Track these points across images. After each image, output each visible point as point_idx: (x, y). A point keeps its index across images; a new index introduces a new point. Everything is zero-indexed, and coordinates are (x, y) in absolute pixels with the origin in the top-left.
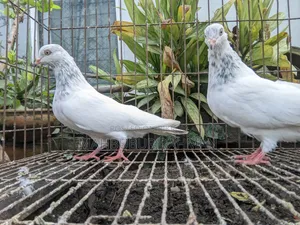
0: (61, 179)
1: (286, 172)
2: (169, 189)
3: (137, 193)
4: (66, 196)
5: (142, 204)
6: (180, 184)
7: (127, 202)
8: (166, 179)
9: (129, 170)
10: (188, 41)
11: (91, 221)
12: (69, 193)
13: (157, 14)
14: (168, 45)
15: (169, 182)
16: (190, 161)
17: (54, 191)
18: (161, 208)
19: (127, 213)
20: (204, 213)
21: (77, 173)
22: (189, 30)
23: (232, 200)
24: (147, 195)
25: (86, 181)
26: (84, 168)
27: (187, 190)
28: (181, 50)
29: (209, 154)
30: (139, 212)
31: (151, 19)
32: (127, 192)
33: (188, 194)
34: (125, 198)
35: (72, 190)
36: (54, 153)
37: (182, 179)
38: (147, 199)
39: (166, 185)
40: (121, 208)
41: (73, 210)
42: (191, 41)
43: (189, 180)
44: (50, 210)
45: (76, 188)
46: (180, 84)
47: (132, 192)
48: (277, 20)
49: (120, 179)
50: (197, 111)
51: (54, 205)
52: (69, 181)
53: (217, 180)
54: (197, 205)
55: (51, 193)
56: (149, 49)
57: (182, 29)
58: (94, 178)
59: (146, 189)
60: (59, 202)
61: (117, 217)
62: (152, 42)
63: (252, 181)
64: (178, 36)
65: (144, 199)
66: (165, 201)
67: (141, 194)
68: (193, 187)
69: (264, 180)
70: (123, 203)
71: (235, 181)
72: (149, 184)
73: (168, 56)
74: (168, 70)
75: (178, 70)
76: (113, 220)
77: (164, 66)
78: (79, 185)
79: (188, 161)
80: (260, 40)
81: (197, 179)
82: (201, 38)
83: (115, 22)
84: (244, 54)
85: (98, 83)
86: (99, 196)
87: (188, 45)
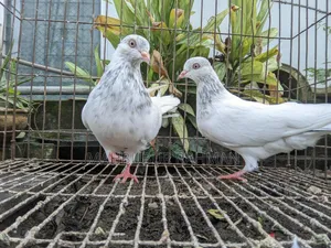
0: (27, 191)
1: (262, 192)
2: (146, 205)
3: (112, 209)
4: (33, 210)
5: (116, 221)
6: (157, 201)
7: (100, 219)
8: (143, 195)
9: (105, 183)
10: (179, 47)
11: (61, 238)
12: (36, 208)
13: (147, 15)
14: (157, 49)
15: (146, 199)
17: (20, 204)
18: (136, 225)
19: (100, 230)
20: (181, 231)
21: (46, 185)
22: (181, 36)
23: (206, 218)
24: (122, 211)
25: (55, 195)
26: (53, 181)
27: (164, 207)
28: (171, 56)
29: (190, 169)
30: (113, 229)
31: (140, 19)
32: (102, 208)
33: (164, 212)
34: (99, 215)
35: (39, 205)
36: (18, 161)
37: (161, 196)
38: (122, 216)
39: (143, 201)
40: (94, 225)
41: (41, 225)
42: (181, 49)
43: (167, 197)
44: (15, 225)
45: (44, 202)
46: (167, 93)
47: (106, 208)
48: (268, 38)
49: (93, 194)
50: (182, 121)
51: (20, 219)
52: (37, 194)
53: (195, 198)
54: (174, 222)
55: (16, 207)
57: (173, 34)
58: (65, 192)
59: (121, 205)
60: (26, 217)
61: (90, 233)
63: (228, 199)
64: (168, 41)
65: (119, 214)
66: (140, 218)
67: (116, 210)
68: (172, 204)
69: (240, 199)
70: (96, 220)
71: (212, 198)
72: (125, 201)
73: (156, 61)
74: (155, 78)
75: (166, 77)
76: (85, 236)
77: (152, 72)
78: (48, 199)
79: (169, 177)
80: (252, 55)
81: (176, 196)
82: (192, 46)
83: (99, 16)
84: (235, 68)
85: (75, 83)
86: (68, 212)
87: (178, 52)
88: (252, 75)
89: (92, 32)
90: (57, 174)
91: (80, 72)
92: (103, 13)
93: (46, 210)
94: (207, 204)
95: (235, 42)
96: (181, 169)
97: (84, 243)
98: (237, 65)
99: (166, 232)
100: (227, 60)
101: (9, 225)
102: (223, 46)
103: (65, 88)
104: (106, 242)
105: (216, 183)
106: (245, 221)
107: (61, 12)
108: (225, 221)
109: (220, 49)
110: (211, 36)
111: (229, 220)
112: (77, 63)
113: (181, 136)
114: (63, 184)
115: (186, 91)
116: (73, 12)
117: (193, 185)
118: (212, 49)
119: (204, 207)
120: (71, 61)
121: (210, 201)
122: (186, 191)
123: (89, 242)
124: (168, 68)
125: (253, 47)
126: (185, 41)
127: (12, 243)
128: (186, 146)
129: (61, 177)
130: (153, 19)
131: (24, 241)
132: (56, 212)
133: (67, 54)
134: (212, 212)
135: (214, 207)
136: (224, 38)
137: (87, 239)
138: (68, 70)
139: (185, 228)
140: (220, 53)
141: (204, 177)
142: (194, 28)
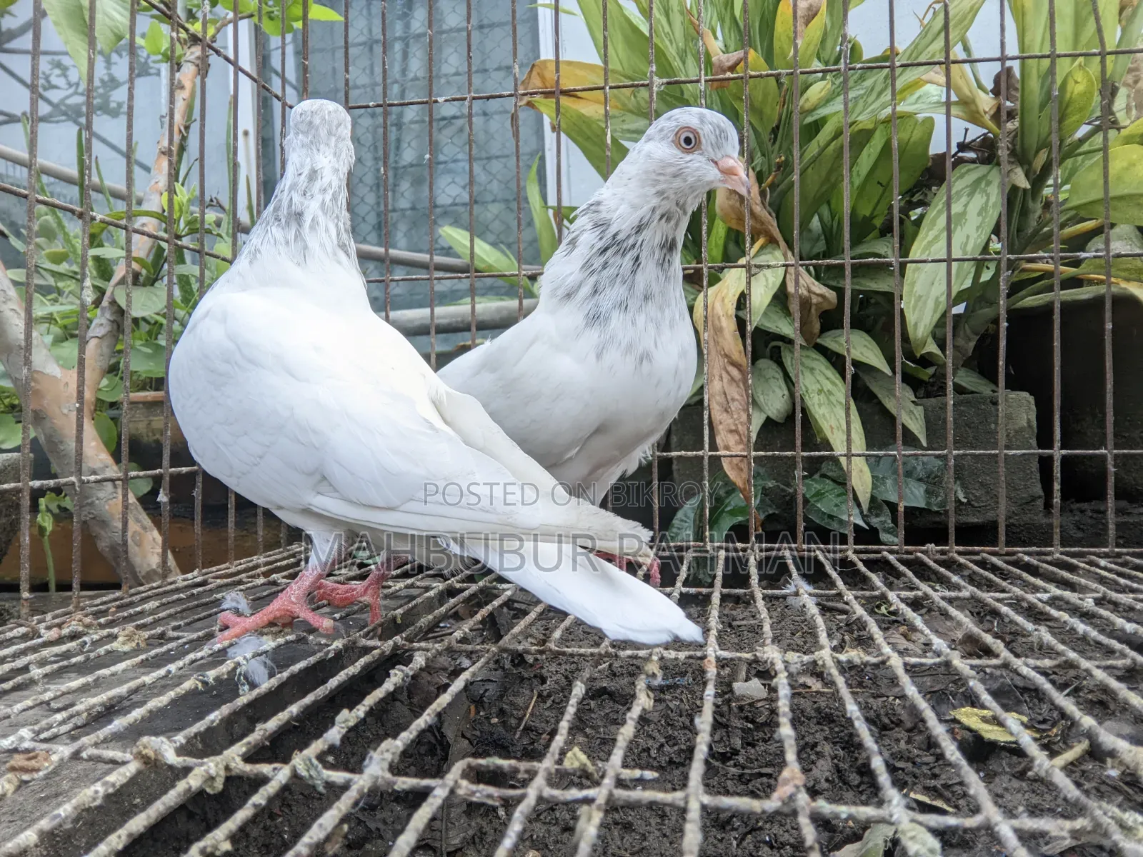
0: (357, 637)
2: (725, 688)
3: (611, 696)
4: (379, 693)
5: (627, 732)
6: (765, 674)
7: (575, 729)
8: (713, 650)
10: (817, 127)
11: (465, 775)
12: (388, 686)
13: (693, 33)
15: (722, 663)
16: (805, 588)
17: (342, 676)
18: (691, 751)
19: (577, 758)
21: (410, 617)
22: (818, 90)
24: (643, 701)
25: (438, 647)
26: (430, 606)
27: (784, 691)
28: (785, 167)
29: (878, 565)
30: (617, 756)
31: (671, 52)
32: (579, 689)
33: (783, 705)
34: (571, 710)
35: (396, 678)
37: (771, 653)
39: (712, 671)
40: (559, 740)
41: (407, 736)
43: (793, 657)
44: (334, 735)
45: (409, 670)
46: (781, 298)
47: (595, 693)
49: (552, 645)
50: (840, 391)
51: (347, 718)
52: (388, 646)
53: (896, 662)
54: (827, 748)
55: (333, 683)
57: (790, 88)
58: (466, 639)
59: (641, 684)
60: (361, 711)
61: (547, 764)
63: (1025, 667)
64: (773, 113)
65: (635, 712)
66: (704, 722)
67: (626, 699)
68: (816, 685)
69: (1070, 665)
70: (564, 725)
71: (961, 664)
72: (653, 667)
74: (734, 248)
75: (772, 241)
76: (532, 774)
77: (720, 230)
78: (419, 660)
79: (803, 594)
80: (1108, 122)
81: (825, 655)
82: (864, 119)
83: (534, 65)
84: (1038, 181)
85: (472, 292)
86: (479, 702)
87: (813, 148)
88: (1107, 201)
89: (514, 118)
90: (439, 586)
91: (486, 253)
92: (547, 53)
93: (414, 696)
94: (948, 690)
95: (1034, 85)
96: (845, 567)
97: (532, 793)
98: (1047, 169)
99: (792, 772)
100: (1003, 153)
101: (318, 735)
102: (986, 102)
103: (446, 312)
104: (600, 794)
105: (984, 613)
106: (1097, 753)
107: (416, 65)
108: (1016, 751)
109: (974, 117)
110: (938, 75)
111: (1033, 749)
112: (476, 230)
113: (839, 449)
114: (457, 617)
115: (848, 285)
116: (452, 61)
117: (891, 622)
118: (940, 119)
119: (938, 698)
120: (456, 223)
121: (960, 680)
122: (865, 642)
123: (548, 792)
124: (779, 208)
125: (1109, 90)
126: (837, 106)
127: (329, 785)
128: (861, 478)
129: (452, 592)
130: (715, 45)
131: (361, 782)
132: (445, 699)
133: (443, 199)
134: (969, 717)
135: (972, 700)
136: (987, 73)
137: (539, 781)
138: (448, 251)
139: (866, 771)
140: (975, 132)
141: (937, 595)
142: (872, 48)
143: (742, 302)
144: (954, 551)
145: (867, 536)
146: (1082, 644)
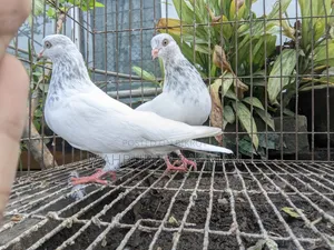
2: (215, 200)
3: (182, 203)
4: (116, 200)
5: (187, 212)
6: (227, 196)
7: (173, 211)
8: (212, 189)
9: (175, 178)
10: (242, 38)
11: (141, 224)
12: (118, 198)
13: (206, 11)
14: (219, 43)
15: (214, 193)
16: (239, 172)
17: (106, 195)
19: (173, 220)
22: (242, 27)
24: (192, 204)
26: (130, 176)
27: (232, 201)
28: (233, 50)
29: (260, 165)
30: (184, 219)
31: (200, 16)
32: (173, 200)
33: (232, 205)
34: (171, 206)
35: (120, 196)
37: (229, 190)
38: (192, 207)
39: (211, 195)
40: (168, 214)
41: (124, 213)
42: (244, 41)
43: (235, 191)
44: (103, 212)
45: (125, 194)
46: (232, 88)
47: (177, 202)
49: (165, 188)
50: (249, 115)
51: (107, 207)
52: (118, 187)
53: (265, 193)
55: (102, 197)
56: (197, 48)
57: (234, 27)
58: (140, 185)
59: (191, 198)
60: (111, 205)
61: (164, 220)
62: (201, 41)
63: (302, 195)
64: (230, 34)
65: (190, 206)
66: (209, 210)
67: (187, 204)
68: (242, 200)
69: (316, 195)
70: (169, 210)
71: (285, 194)
72: (194, 194)
73: (219, 56)
74: (218, 73)
75: (229, 71)
76: (160, 224)
77: (214, 68)
78: (127, 191)
79: (238, 173)
80: (328, 37)
81: (245, 191)
82: (256, 35)
83: (160, 20)
84: (307, 54)
85: (142, 85)
86: (144, 204)
87: (242, 44)
88: (327, 60)
90: (133, 170)
91: (146, 75)
92: (164, 16)
93: (125, 202)
94: (281, 202)
95: (306, 26)
96: (250, 166)
97: (160, 229)
98: (310, 50)
99: (235, 224)
100: (297, 46)
101: (99, 212)
102: (292, 31)
103: (134, 91)
104: (179, 229)
106: (325, 221)
107: (126, 20)
108: (301, 220)
109: (288, 35)
110: (278, 22)
111: (305, 219)
112: (143, 68)
113: (249, 131)
114: (137, 180)
115: (251, 84)
116: (136, 18)
117: (264, 182)
118: (278, 36)
119: (278, 204)
120: (137, 65)
121: (284, 199)
122: (257, 188)
123: (165, 229)
124: (231, 62)
125: (328, 27)
126: (249, 32)
127: (102, 226)
128: (255, 140)
129: (136, 172)
130: (213, 14)
131: (111, 225)
132: (134, 202)
133: (133, 59)
134: (287, 210)
135: (288, 205)
136: (293, 22)
137: (162, 225)
138: (135, 74)
139: (257, 225)
140: (289, 40)
141: (277, 174)
142: (259, 15)
143: (221, 88)
144: (283, 161)
145: (257, 157)
146: (321, 189)
